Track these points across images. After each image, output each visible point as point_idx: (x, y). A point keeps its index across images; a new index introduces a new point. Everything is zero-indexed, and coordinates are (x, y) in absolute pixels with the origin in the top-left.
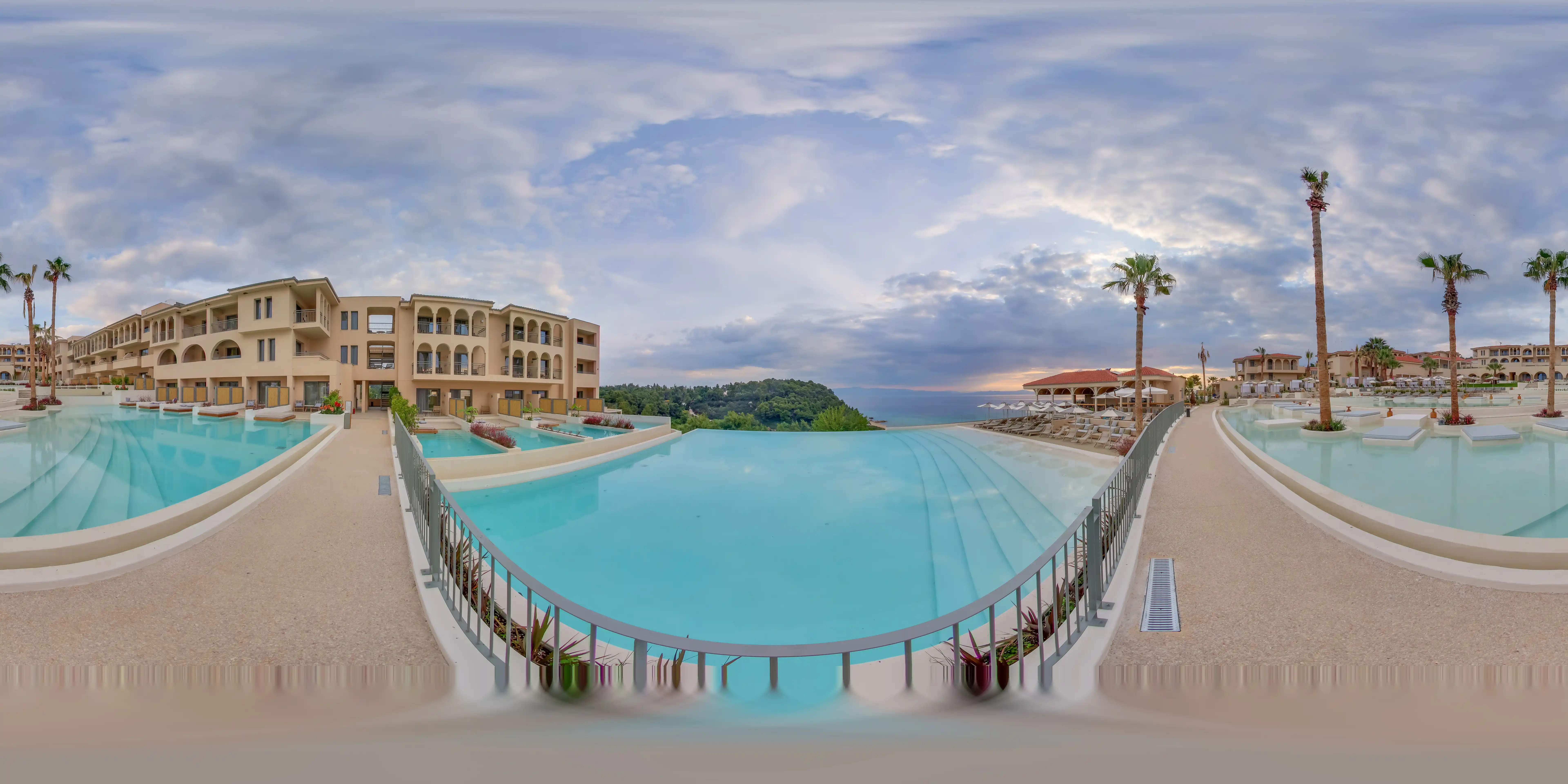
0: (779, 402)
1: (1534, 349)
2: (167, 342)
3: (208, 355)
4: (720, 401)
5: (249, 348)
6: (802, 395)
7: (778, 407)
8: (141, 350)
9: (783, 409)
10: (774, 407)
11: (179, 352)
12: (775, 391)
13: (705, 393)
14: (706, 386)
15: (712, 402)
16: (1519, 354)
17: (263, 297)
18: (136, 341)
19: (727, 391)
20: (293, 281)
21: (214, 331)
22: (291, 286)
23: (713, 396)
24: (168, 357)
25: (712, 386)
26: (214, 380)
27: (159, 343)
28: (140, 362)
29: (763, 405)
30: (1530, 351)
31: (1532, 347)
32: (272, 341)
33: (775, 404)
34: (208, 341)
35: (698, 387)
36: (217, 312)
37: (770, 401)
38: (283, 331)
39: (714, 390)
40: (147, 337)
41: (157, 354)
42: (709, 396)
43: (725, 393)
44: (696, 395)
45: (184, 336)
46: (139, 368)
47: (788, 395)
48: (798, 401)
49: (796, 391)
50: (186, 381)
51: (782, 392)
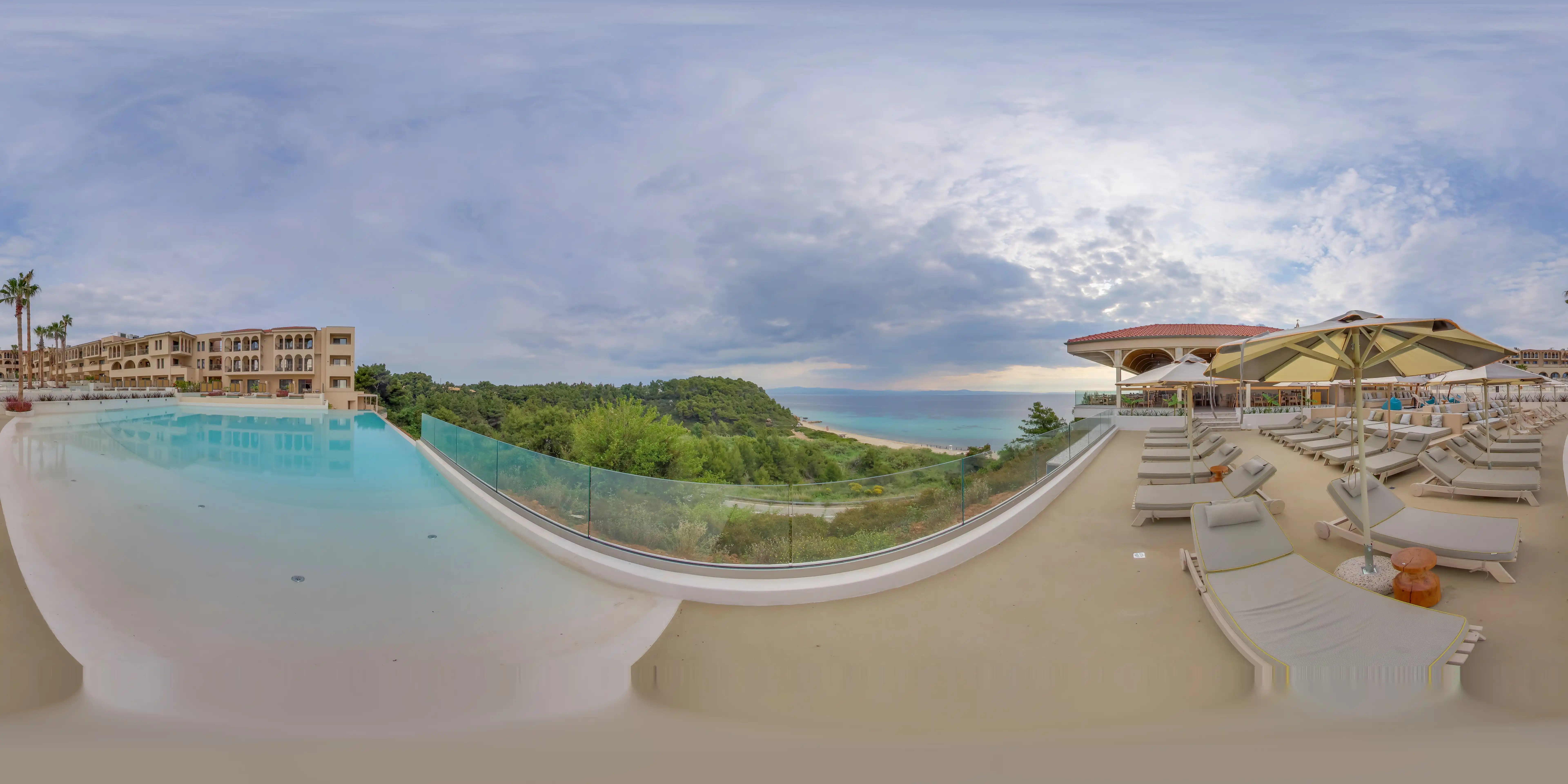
0: (699, 400)
2: (117, 358)
3: (136, 365)
5: (153, 363)
6: (726, 394)
7: (697, 406)
8: (101, 361)
9: (703, 408)
10: (693, 406)
11: (123, 364)
12: (698, 389)
17: (158, 340)
18: (98, 355)
19: (649, 389)
20: (168, 334)
21: (139, 354)
22: (169, 335)
23: (635, 393)
24: (117, 366)
25: (636, 384)
26: (139, 377)
27: (112, 359)
28: (100, 368)
29: (682, 404)
32: (163, 359)
33: (694, 403)
34: (137, 359)
35: (623, 384)
36: (141, 345)
37: (690, 400)
38: (166, 355)
39: (637, 388)
40: (105, 353)
41: (111, 365)
42: (632, 394)
44: (619, 392)
45: (125, 356)
46: (100, 371)
47: (711, 394)
48: (721, 400)
49: (720, 389)
50: (126, 378)
51: (705, 390)
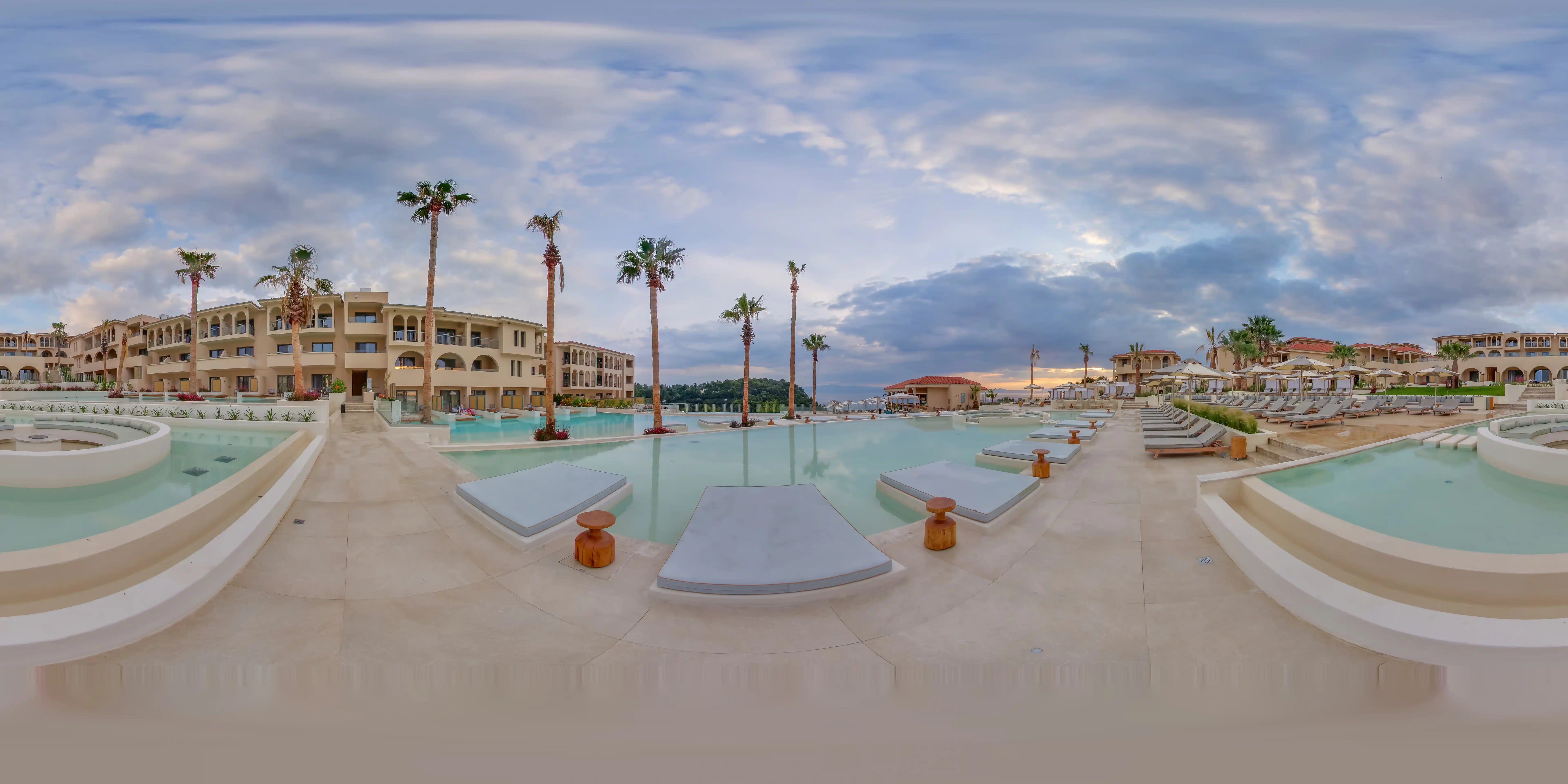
1: (1522, 338)
4: (698, 399)
5: (504, 366)
13: (683, 391)
14: (685, 385)
15: (689, 400)
16: (1500, 345)
19: (704, 390)
23: (691, 393)
25: (690, 384)
30: (1516, 341)
31: (1519, 336)
35: (677, 385)
39: (692, 389)
42: (688, 394)
43: (703, 391)
44: (675, 393)
47: (760, 393)
48: (769, 399)
49: (768, 389)
